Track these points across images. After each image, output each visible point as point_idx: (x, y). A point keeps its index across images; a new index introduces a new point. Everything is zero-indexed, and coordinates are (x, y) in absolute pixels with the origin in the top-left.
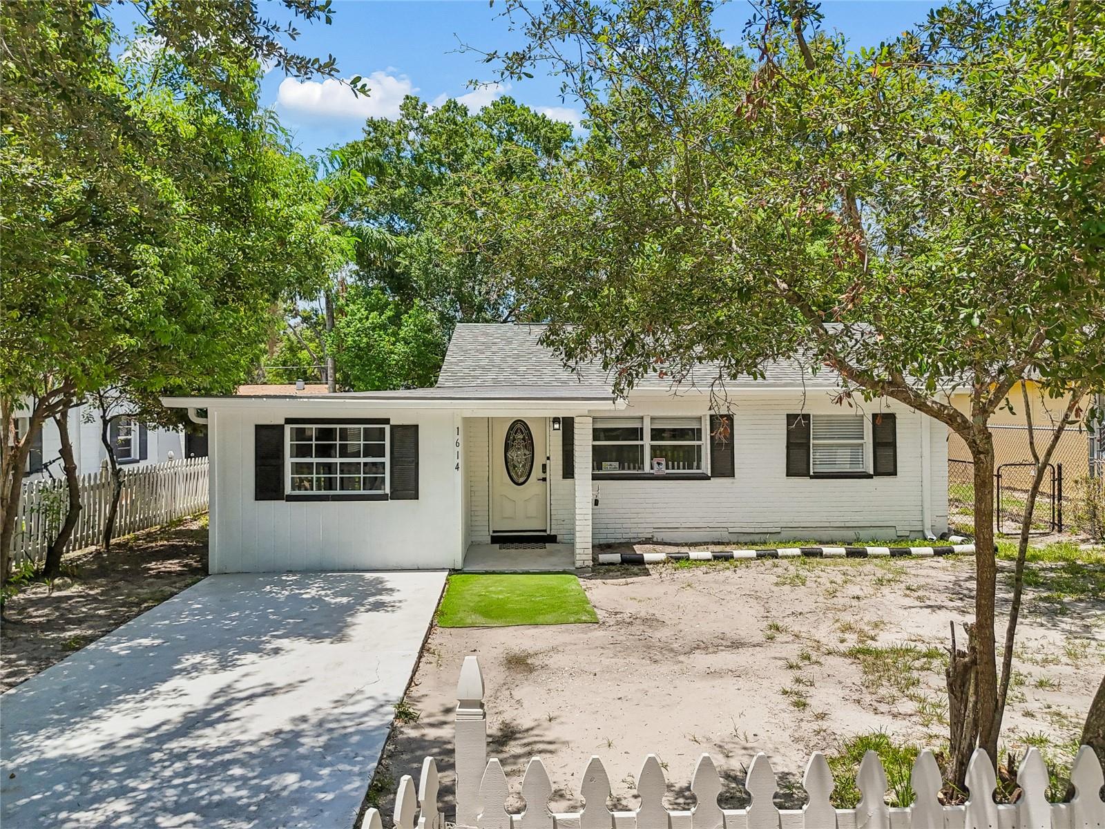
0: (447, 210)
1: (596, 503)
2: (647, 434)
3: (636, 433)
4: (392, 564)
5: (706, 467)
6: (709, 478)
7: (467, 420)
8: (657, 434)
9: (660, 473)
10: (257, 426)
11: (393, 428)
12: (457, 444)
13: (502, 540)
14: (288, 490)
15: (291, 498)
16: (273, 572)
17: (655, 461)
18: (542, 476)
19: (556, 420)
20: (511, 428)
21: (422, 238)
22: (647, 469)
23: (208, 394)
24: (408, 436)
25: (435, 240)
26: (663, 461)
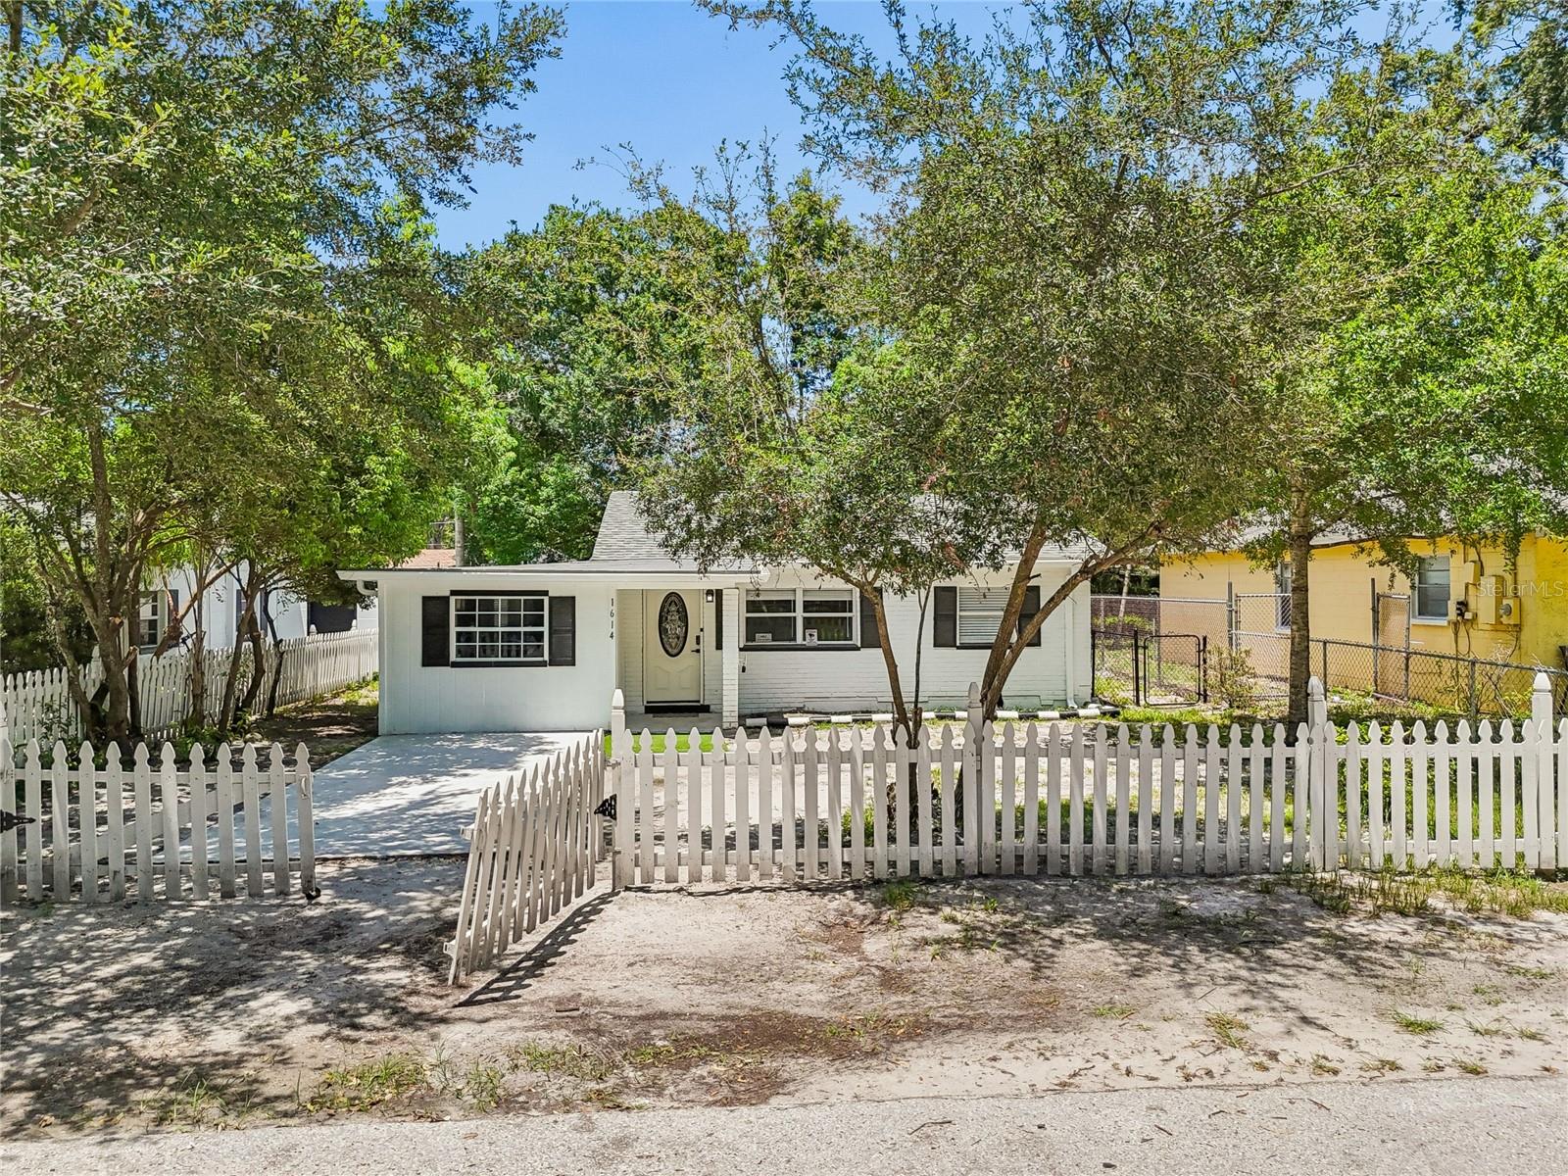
0: (600, 347)
1: (744, 670)
2: (799, 606)
3: (788, 605)
4: (551, 726)
5: (857, 640)
6: (858, 649)
7: (621, 593)
8: (808, 606)
9: (812, 644)
10: (424, 598)
11: (551, 599)
12: (612, 615)
13: (656, 710)
14: (453, 657)
15: (455, 665)
16: (439, 733)
17: (808, 632)
18: (696, 647)
19: (709, 592)
20: (665, 601)
21: (572, 380)
22: (799, 640)
23: (376, 567)
24: (565, 605)
25: (587, 382)
26: (815, 632)
